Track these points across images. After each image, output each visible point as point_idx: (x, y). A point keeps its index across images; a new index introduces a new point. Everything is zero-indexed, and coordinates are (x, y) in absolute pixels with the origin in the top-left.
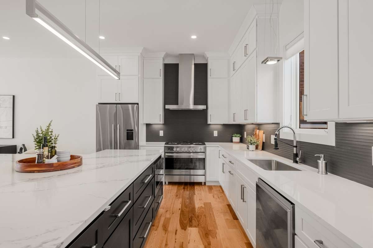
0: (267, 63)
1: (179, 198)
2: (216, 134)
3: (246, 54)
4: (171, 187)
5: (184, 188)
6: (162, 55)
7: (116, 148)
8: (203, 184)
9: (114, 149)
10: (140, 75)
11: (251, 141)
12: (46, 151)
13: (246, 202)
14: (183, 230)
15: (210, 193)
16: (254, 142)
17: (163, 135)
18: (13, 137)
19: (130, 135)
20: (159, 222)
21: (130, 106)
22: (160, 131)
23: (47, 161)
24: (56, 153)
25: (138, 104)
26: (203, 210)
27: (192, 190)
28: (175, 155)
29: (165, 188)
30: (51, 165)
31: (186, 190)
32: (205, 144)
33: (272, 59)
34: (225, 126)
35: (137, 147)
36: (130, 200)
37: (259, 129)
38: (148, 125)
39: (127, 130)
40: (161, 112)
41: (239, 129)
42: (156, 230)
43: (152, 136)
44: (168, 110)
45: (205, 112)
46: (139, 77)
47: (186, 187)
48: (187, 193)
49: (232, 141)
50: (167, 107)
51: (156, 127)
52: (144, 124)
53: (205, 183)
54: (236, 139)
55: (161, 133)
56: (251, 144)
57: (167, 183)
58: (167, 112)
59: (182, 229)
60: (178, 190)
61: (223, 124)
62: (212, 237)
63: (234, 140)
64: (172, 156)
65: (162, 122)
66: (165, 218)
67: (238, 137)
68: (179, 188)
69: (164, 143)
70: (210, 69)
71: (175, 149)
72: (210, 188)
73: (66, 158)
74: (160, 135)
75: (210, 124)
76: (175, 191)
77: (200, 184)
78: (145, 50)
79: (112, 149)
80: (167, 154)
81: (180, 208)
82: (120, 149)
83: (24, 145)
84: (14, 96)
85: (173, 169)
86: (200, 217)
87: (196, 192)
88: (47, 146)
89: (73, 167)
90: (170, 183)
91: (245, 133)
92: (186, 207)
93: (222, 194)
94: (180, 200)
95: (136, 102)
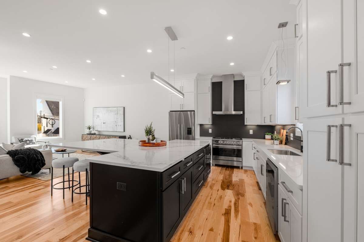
0: (280, 84)
1: (222, 174)
2: (251, 132)
3: (271, 75)
4: (216, 168)
5: (226, 169)
6: (211, 76)
7: (181, 139)
8: (240, 168)
9: (180, 139)
10: (195, 92)
11: (276, 137)
12: (151, 137)
13: (263, 175)
14: (223, 191)
15: (245, 174)
16: (277, 138)
17: (211, 132)
18: (124, 131)
19: (189, 131)
20: (208, 185)
21: (189, 112)
22: (209, 129)
23: (152, 142)
24: (155, 138)
25: (194, 111)
26: (238, 182)
27: (232, 170)
28: (220, 146)
29: (212, 168)
30: (154, 144)
31: (227, 170)
32: (242, 139)
33: (283, 81)
34: (259, 126)
35: (194, 139)
36: (192, 161)
37: (284, 129)
38: (201, 125)
39: (188, 128)
40: (210, 116)
41: (271, 129)
42: (206, 188)
43: (204, 133)
44: (215, 115)
45: (242, 116)
46: (195, 93)
47: (227, 169)
48: (228, 172)
49: (264, 138)
50: (214, 113)
51: (207, 127)
52: (199, 124)
53: (242, 167)
54: (268, 137)
55: (210, 131)
56: (276, 140)
57: (214, 165)
58: (214, 116)
59: (222, 189)
60: (221, 170)
61: (257, 125)
62: (241, 196)
63: (266, 138)
64: (218, 146)
65: (210, 123)
66: (212, 183)
67: (270, 135)
68: (222, 169)
69: (212, 137)
70: (246, 84)
71: (219, 142)
72: (246, 171)
73: (159, 141)
74: (210, 132)
75: (247, 125)
76: (220, 170)
77: (238, 167)
78: (199, 75)
79: (178, 139)
80: (214, 145)
81: (222, 179)
82: (183, 139)
83: (130, 136)
84: (124, 108)
85: (219, 155)
86: (235, 186)
87: (234, 172)
88: (151, 134)
89: (163, 146)
90: (216, 165)
91: (275, 132)
92: (226, 179)
93: (254, 175)
94: (223, 175)
95: (194, 110)
